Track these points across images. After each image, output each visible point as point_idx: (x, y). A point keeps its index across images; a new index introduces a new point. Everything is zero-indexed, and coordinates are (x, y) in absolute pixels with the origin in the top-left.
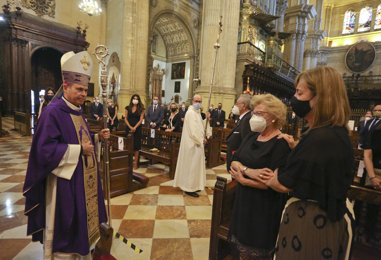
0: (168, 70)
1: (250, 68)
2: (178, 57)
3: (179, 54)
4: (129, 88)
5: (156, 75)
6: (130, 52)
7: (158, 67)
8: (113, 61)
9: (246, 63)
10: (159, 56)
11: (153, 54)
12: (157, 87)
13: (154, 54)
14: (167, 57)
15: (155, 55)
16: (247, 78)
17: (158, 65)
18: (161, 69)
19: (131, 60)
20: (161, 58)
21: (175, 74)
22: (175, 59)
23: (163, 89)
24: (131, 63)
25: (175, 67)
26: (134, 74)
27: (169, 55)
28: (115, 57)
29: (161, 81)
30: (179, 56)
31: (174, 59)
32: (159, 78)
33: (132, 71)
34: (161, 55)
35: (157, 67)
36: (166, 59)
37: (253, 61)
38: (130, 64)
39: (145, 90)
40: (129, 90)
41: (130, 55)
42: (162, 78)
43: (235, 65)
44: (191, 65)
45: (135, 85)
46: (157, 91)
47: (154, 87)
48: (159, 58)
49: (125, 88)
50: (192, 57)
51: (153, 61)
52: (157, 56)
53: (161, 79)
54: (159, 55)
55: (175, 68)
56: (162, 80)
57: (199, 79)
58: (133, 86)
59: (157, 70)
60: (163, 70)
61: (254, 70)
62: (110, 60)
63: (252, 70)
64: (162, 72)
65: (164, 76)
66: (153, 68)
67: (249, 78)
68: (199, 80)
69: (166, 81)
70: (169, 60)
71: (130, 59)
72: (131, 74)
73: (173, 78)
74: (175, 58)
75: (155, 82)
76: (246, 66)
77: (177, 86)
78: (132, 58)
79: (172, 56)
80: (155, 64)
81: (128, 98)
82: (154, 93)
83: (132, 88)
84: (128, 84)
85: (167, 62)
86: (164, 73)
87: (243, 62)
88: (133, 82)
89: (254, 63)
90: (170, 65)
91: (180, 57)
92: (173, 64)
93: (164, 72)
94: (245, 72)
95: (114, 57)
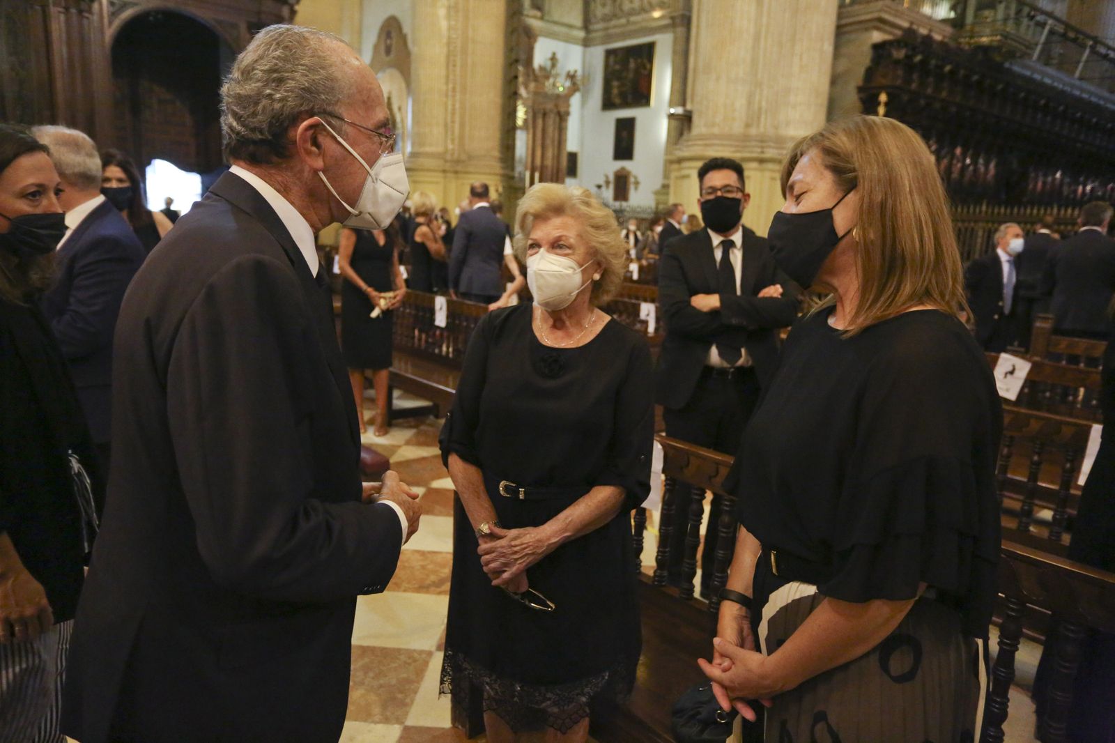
0: (589, 75)
1: (890, 55)
2: (628, 21)
3: (633, 12)
4: (440, 149)
5: (546, 95)
6: (442, 12)
7: (554, 65)
8: (388, 51)
9: (877, 37)
10: (556, 23)
11: (535, 17)
12: (548, 142)
13: (538, 14)
14: (586, 25)
15: (542, 18)
16: (877, 96)
17: (553, 59)
18: (564, 74)
19: (449, 44)
20: (563, 30)
21: (615, 91)
22: (618, 30)
23: (571, 145)
24: (448, 57)
25: (616, 63)
26: (458, 97)
27: (595, 16)
28: (394, 35)
29: (562, 117)
30: (633, 19)
31: (612, 31)
32: (556, 106)
33: (451, 86)
34: (566, 20)
35: (549, 64)
36: (581, 34)
37: (906, 25)
38: (443, 59)
39: (496, 154)
40: (440, 156)
41: (444, 24)
42: (568, 106)
43: (828, 48)
44: (674, 52)
45: (462, 137)
46: (550, 154)
47: (539, 142)
48: (557, 28)
49: (428, 149)
50: (678, 21)
51: (535, 41)
52: (548, 21)
53: (562, 110)
54: (556, 17)
55: (617, 67)
56: (568, 114)
57: (689, 107)
58: (457, 142)
59: (547, 77)
60: (571, 77)
61: (908, 64)
62: (376, 47)
63: (897, 62)
64: (568, 84)
65: (575, 100)
66: (533, 70)
67: (883, 98)
68: (685, 111)
69: (582, 118)
70: (594, 35)
71: (445, 41)
72: (447, 96)
73: (608, 104)
74: (615, 27)
75: (540, 122)
76: (878, 48)
77: (624, 134)
78: (449, 38)
79: (606, 19)
80: (541, 53)
81: (437, 183)
82: (538, 162)
83: (450, 147)
84: (436, 132)
85: (586, 43)
86: (574, 88)
87: (867, 30)
88: (457, 126)
89: (910, 32)
90: (598, 53)
91: (634, 23)
92: (609, 53)
93: (574, 84)
94: (870, 73)
95: (389, 35)
